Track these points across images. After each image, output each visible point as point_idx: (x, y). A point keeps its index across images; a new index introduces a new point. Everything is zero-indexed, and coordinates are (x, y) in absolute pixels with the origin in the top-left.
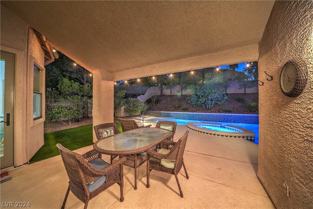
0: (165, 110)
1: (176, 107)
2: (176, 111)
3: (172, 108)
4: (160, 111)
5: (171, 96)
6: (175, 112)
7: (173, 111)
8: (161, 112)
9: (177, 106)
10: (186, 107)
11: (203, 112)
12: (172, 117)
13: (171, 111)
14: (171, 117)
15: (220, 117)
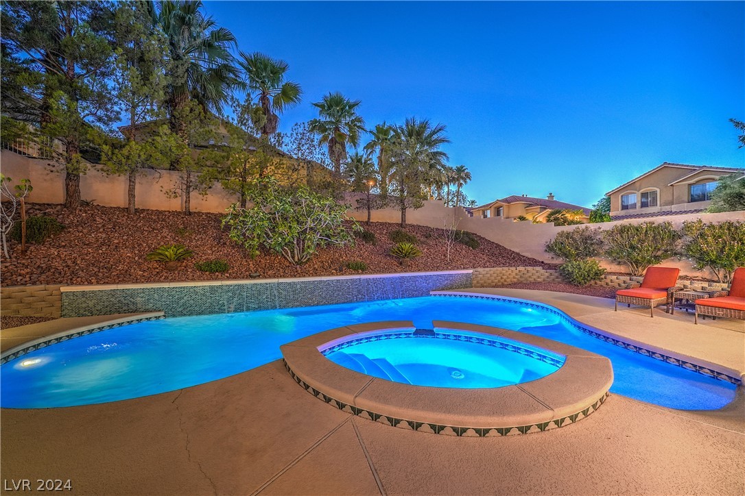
0: (96, 275)
1: (164, 262)
2: (166, 280)
3: (139, 264)
4: (51, 287)
5: (133, 211)
6: (166, 285)
7: (148, 280)
8: (64, 289)
9: (170, 253)
10: (214, 257)
11: (292, 276)
12: (147, 311)
13: (136, 281)
14: (135, 311)
15: (349, 288)
